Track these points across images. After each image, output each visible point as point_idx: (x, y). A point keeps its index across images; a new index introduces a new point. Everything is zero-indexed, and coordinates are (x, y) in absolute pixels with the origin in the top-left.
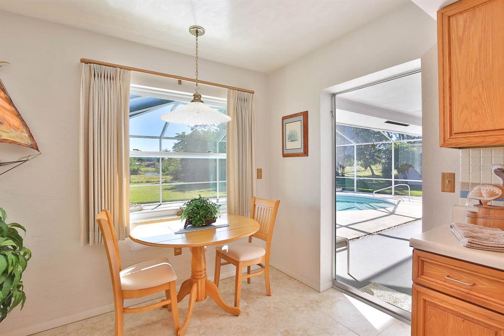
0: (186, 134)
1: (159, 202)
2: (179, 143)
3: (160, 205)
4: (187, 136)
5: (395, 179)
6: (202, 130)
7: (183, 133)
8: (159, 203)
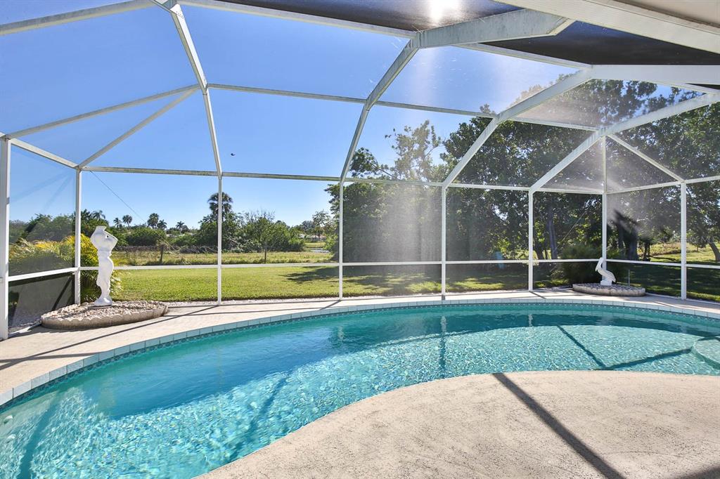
2: (334, 200)
3: (339, 301)
8: (337, 299)
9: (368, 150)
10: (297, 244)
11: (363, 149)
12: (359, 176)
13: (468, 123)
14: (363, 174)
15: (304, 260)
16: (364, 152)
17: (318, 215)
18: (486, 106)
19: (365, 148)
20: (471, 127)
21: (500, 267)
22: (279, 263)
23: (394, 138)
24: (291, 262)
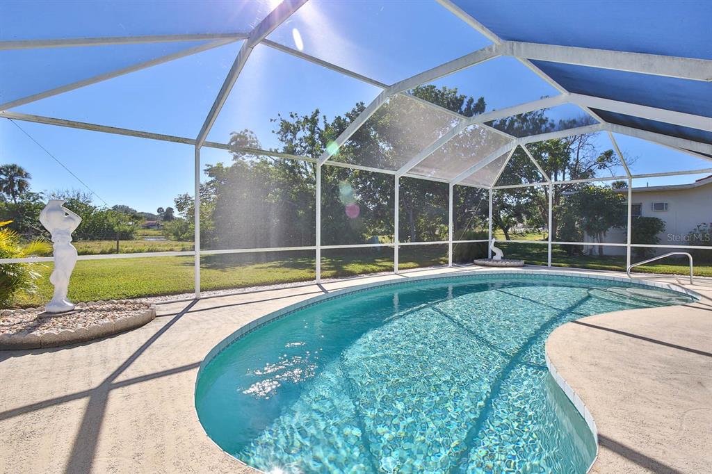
0: (225, 166)
1: (193, 291)
2: (212, 181)
3: (196, 300)
4: (226, 169)
5: (631, 243)
6: (252, 162)
7: (218, 164)
8: (193, 296)
9: (252, 133)
10: (125, 231)
11: (247, 131)
12: (240, 159)
13: (343, 117)
14: (244, 157)
15: (166, 248)
16: (248, 134)
17: (180, 198)
18: (362, 103)
19: (250, 129)
20: (344, 120)
21: (379, 250)
22: (135, 252)
23: (279, 122)
24: (152, 251)
